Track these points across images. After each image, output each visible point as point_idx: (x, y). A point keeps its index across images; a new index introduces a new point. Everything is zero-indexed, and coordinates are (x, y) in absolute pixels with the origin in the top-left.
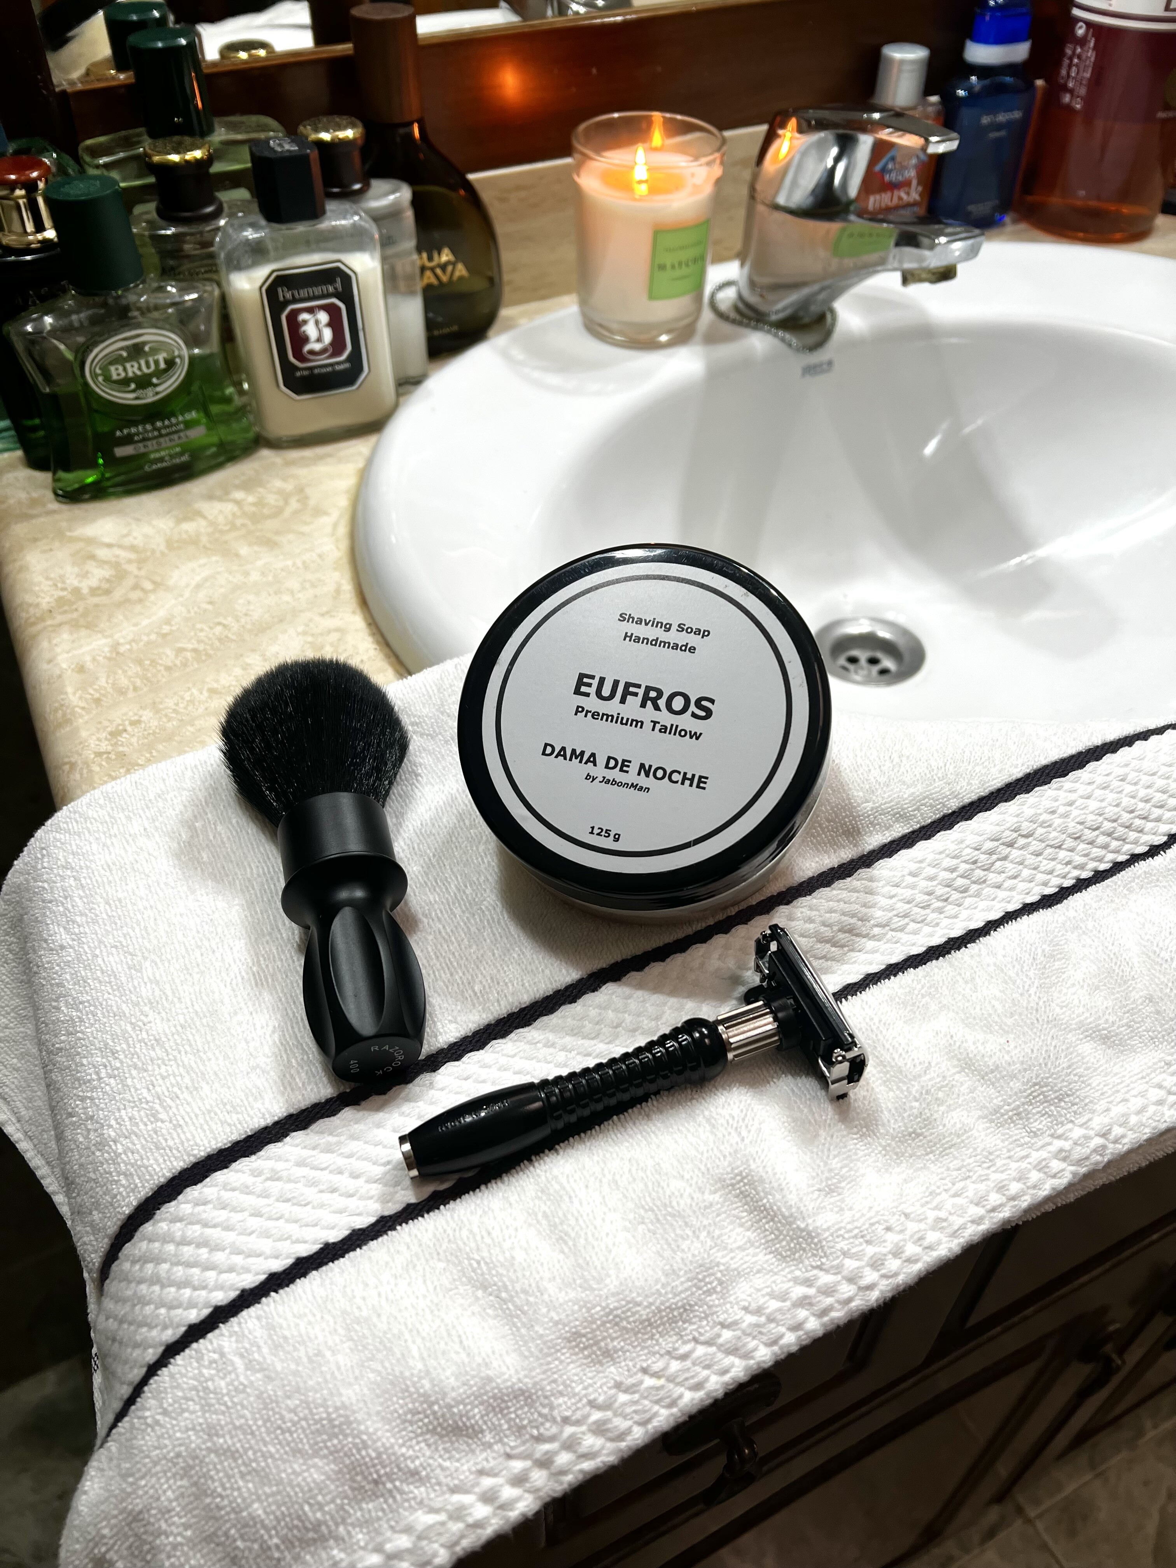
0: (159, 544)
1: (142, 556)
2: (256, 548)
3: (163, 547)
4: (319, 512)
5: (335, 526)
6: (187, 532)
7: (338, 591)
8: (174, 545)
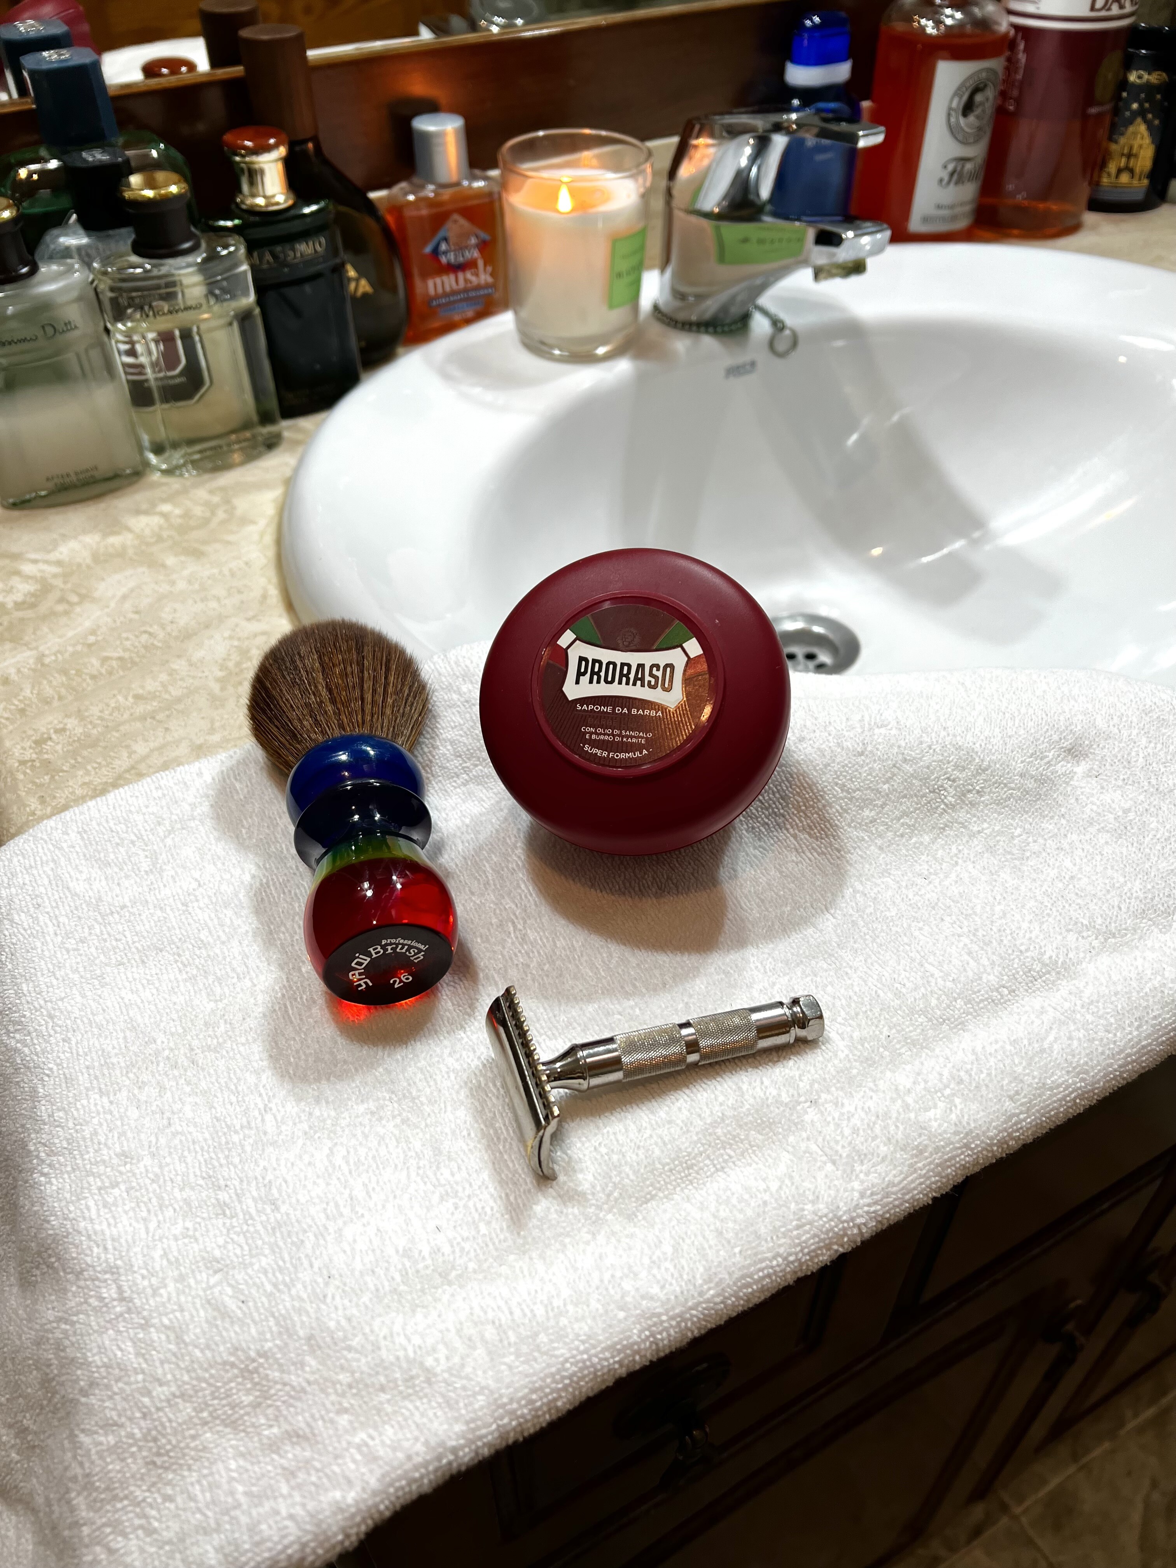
0: (85, 557)
1: (69, 570)
2: (183, 558)
3: (89, 561)
4: (245, 521)
5: (262, 535)
6: (113, 545)
7: (264, 597)
8: (101, 559)
